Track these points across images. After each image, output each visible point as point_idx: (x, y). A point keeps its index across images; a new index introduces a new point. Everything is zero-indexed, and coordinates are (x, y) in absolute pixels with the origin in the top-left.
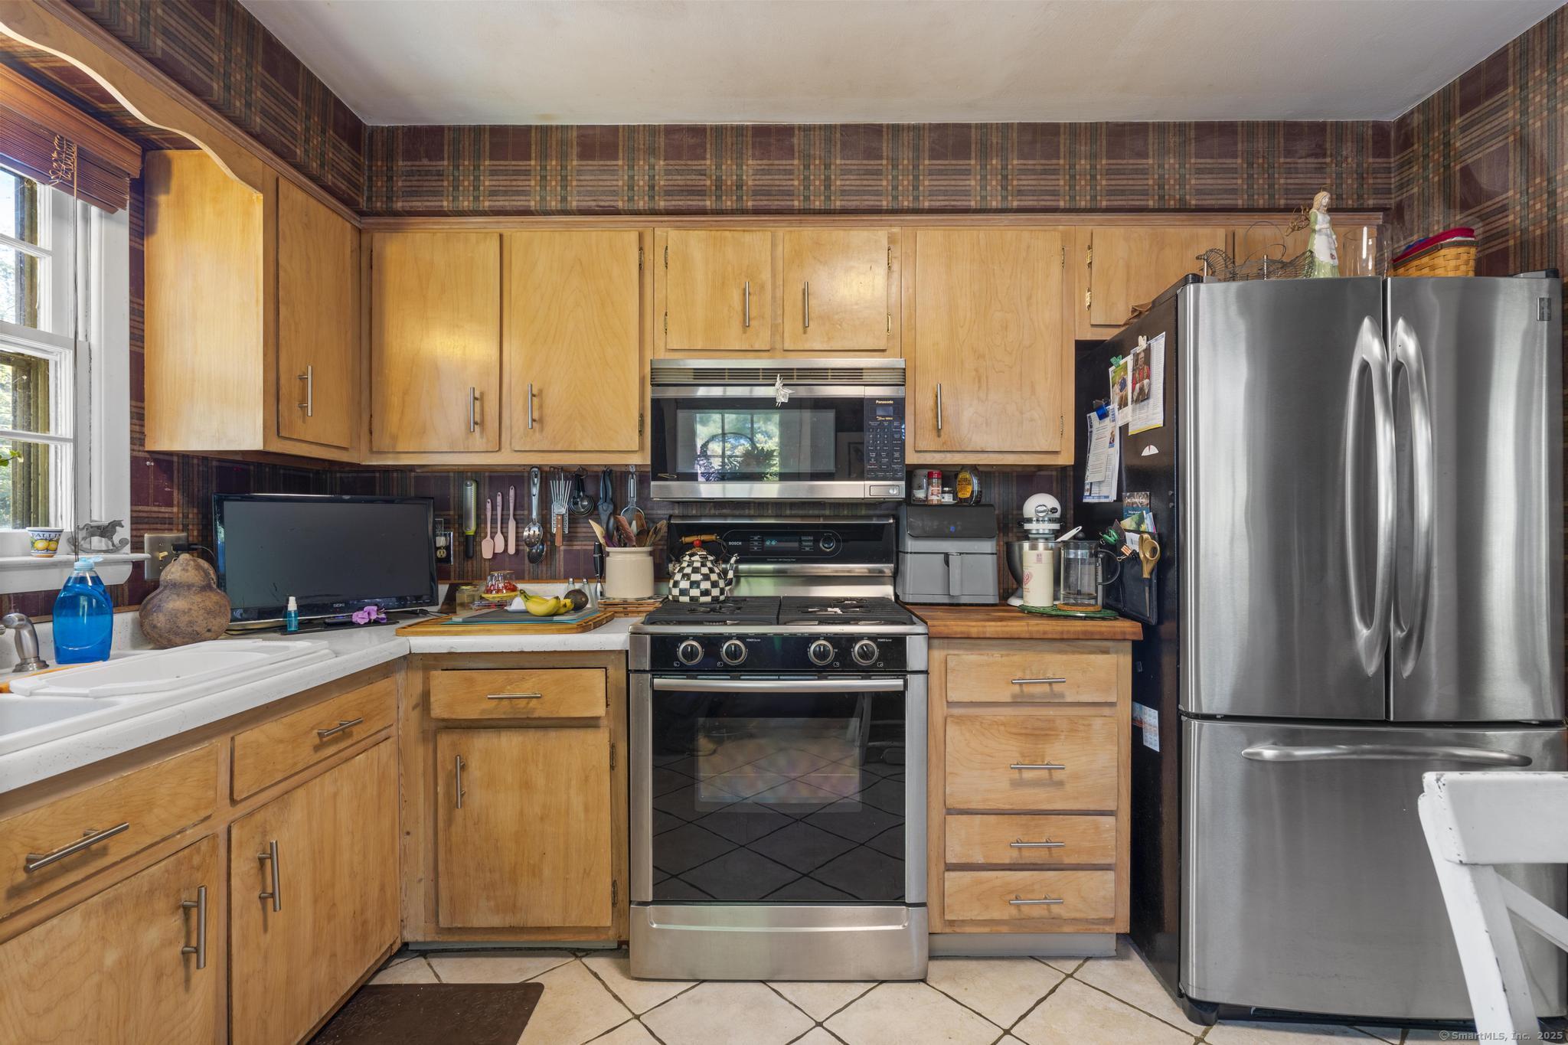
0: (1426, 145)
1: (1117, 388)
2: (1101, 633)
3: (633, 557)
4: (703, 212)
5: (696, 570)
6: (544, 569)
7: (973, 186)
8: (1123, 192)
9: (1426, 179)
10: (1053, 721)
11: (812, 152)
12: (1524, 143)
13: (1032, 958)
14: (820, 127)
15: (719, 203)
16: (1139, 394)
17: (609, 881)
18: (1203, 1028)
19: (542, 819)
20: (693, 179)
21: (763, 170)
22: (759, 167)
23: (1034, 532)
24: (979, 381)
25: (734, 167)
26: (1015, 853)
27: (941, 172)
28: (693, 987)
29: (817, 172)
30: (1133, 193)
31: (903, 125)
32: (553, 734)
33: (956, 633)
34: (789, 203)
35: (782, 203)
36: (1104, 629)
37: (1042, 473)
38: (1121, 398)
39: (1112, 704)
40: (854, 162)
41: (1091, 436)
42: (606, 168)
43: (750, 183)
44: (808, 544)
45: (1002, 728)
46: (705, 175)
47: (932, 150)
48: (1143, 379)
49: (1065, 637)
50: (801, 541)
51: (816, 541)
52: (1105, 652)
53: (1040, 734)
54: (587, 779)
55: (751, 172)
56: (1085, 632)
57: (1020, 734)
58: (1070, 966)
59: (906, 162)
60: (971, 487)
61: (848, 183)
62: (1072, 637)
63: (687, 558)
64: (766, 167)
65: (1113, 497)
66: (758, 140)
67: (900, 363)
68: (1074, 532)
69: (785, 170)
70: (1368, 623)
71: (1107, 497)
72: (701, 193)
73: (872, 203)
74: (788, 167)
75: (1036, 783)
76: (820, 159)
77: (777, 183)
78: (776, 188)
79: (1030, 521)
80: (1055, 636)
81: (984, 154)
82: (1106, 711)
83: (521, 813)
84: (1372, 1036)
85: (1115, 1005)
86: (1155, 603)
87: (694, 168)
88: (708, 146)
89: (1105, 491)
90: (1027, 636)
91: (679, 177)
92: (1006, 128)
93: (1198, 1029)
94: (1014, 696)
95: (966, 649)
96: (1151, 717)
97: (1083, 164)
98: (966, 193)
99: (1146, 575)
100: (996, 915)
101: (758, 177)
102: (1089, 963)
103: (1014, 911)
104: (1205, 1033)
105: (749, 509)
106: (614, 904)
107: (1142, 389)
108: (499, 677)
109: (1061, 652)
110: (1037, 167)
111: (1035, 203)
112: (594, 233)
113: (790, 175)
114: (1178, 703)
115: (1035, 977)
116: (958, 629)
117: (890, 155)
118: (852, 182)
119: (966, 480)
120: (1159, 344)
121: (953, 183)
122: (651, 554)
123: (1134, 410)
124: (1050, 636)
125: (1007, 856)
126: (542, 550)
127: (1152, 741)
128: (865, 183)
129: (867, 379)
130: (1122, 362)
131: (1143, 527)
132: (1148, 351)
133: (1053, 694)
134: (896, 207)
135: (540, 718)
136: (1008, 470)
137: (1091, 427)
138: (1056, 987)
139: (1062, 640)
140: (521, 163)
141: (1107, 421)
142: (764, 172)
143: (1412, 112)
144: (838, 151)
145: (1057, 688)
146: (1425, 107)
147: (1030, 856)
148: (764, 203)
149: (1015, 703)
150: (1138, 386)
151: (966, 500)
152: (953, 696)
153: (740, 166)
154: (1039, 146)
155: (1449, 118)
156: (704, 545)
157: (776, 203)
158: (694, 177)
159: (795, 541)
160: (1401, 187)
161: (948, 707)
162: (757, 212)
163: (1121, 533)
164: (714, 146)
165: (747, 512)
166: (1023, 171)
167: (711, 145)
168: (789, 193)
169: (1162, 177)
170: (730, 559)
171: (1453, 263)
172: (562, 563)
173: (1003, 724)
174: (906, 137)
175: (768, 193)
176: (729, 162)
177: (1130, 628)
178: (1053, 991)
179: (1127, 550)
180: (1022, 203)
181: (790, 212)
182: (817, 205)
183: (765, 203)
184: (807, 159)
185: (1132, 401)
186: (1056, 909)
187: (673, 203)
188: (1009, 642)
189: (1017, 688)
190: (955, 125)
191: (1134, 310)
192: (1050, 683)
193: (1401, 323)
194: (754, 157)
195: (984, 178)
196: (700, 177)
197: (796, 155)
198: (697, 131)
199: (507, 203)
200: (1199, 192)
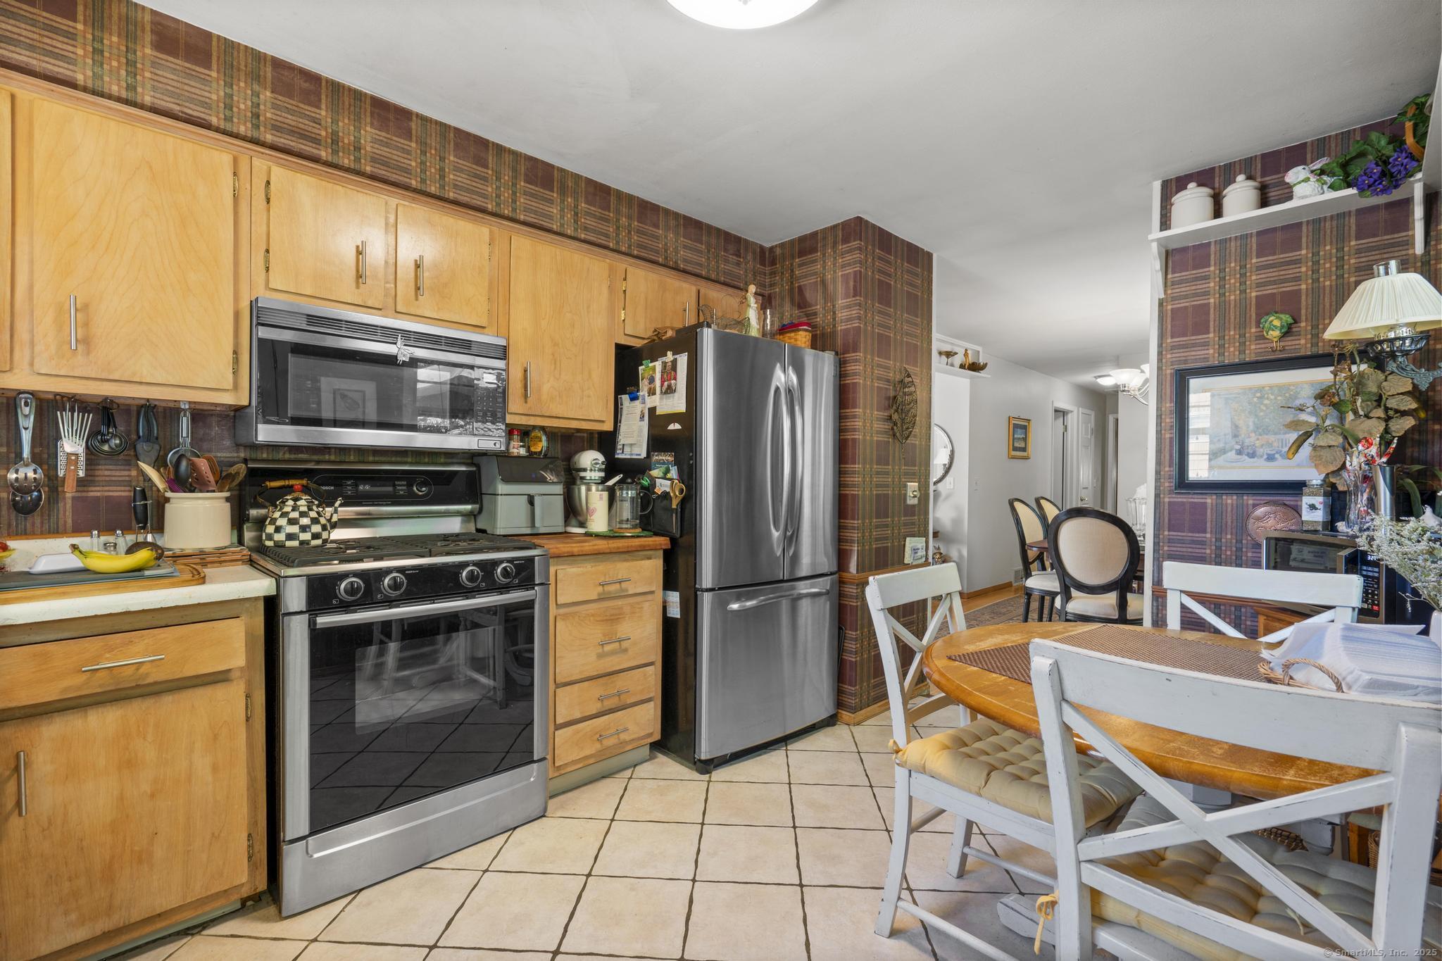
0: (783, 267)
1: (646, 382)
2: (649, 546)
3: (207, 503)
4: (315, 160)
5: (303, 514)
6: (38, 521)
7: (555, 212)
8: (645, 248)
9: (782, 285)
10: (622, 608)
11: (428, 141)
12: (823, 282)
13: (603, 777)
14: (437, 122)
15: (335, 157)
16: (667, 389)
17: (245, 835)
18: (708, 775)
19: (153, 796)
20: (305, 124)
21: (382, 141)
22: (377, 137)
23: (588, 478)
24: (555, 364)
25: (352, 128)
26: (599, 705)
27: (532, 195)
28: (354, 898)
29: (433, 160)
30: (652, 250)
31: (505, 148)
32: (168, 699)
33: (564, 553)
34: (408, 180)
35: (401, 178)
36: (651, 543)
37: (579, 434)
38: (650, 389)
39: (652, 592)
40: (464, 163)
41: (621, 412)
42: (194, 73)
43: (368, 149)
44: (402, 489)
45: (592, 618)
46: (320, 124)
47: (526, 175)
48: (670, 379)
49: (630, 549)
50: (394, 486)
51: (410, 485)
52: (649, 558)
53: (614, 618)
54: (215, 737)
55: (369, 139)
56: (640, 546)
57: (602, 621)
58: (628, 773)
59: (506, 178)
60: (542, 445)
61: (459, 179)
62: (634, 549)
63: (291, 503)
64: (385, 140)
65: (644, 455)
66: (377, 111)
67: (503, 342)
68: (617, 478)
69: (403, 148)
70: (777, 529)
71: (640, 455)
72: (316, 141)
73: (479, 203)
74: (406, 147)
75: (613, 653)
76: (436, 149)
77: (396, 158)
78: (395, 162)
79: (585, 470)
80: (624, 550)
81: (563, 191)
82: (650, 597)
83: (121, 798)
84: (775, 750)
85: (662, 783)
86: (679, 523)
87: (306, 112)
88: (323, 97)
89: (636, 450)
90: (608, 551)
91: (290, 117)
92: (577, 177)
93: (706, 777)
94: (599, 594)
95: (568, 564)
96: (674, 597)
97: (624, 221)
98: (551, 217)
99: (674, 506)
100: (588, 752)
101: (376, 146)
102: (637, 768)
103: (598, 746)
104: (710, 777)
105: (330, 455)
106: (250, 857)
107: (669, 387)
108: (93, 645)
109: (626, 560)
110: (597, 214)
111: (595, 239)
112: (172, 139)
113: (408, 154)
114: (695, 584)
115: (612, 787)
116: (566, 550)
117: (495, 167)
118: (463, 179)
119: (537, 437)
120: (683, 360)
121: (541, 206)
122: (227, 499)
123: (661, 399)
124: (621, 550)
125: (593, 710)
126: (40, 498)
127: (675, 612)
128: (474, 184)
129: (474, 351)
130: (651, 365)
131: (669, 476)
132: (674, 362)
133: (622, 590)
134: (498, 212)
135: (156, 683)
136: (556, 431)
137: (622, 405)
138: (626, 786)
139: (628, 552)
140: (59, 19)
141: (637, 403)
142: (381, 143)
143: (776, 246)
144: (452, 149)
145: (624, 585)
146: (782, 245)
147: (609, 704)
148: (382, 172)
149: (599, 600)
150: (666, 383)
151: (535, 453)
152: (561, 600)
153: (358, 129)
154: (598, 198)
155: (793, 257)
156: (305, 489)
157: (394, 176)
158: (307, 122)
159: (390, 486)
160: (771, 285)
161: (557, 608)
162: (373, 177)
163: (653, 479)
164: (329, 100)
165: (327, 457)
166: (588, 214)
167: (327, 96)
168: (407, 171)
169: (666, 244)
170: (335, 502)
171: (804, 339)
172: (69, 513)
173: (593, 615)
174: (508, 158)
175: (386, 164)
176: (346, 121)
177: (663, 542)
178: (625, 789)
179: (659, 490)
180: (587, 237)
181: (407, 188)
182: (433, 190)
183: (384, 172)
184: (424, 145)
185: (661, 392)
186: (624, 736)
187: (282, 140)
188: (595, 556)
189: (600, 589)
190: (543, 162)
191: (655, 331)
192: (620, 582)
193: (790, 368)
194: (372, 125)
195: (562, 210)
196: (314, 125)
197: (414, 139)
198: (313, 78)
199: (35, 62)
200: (685, 261)
